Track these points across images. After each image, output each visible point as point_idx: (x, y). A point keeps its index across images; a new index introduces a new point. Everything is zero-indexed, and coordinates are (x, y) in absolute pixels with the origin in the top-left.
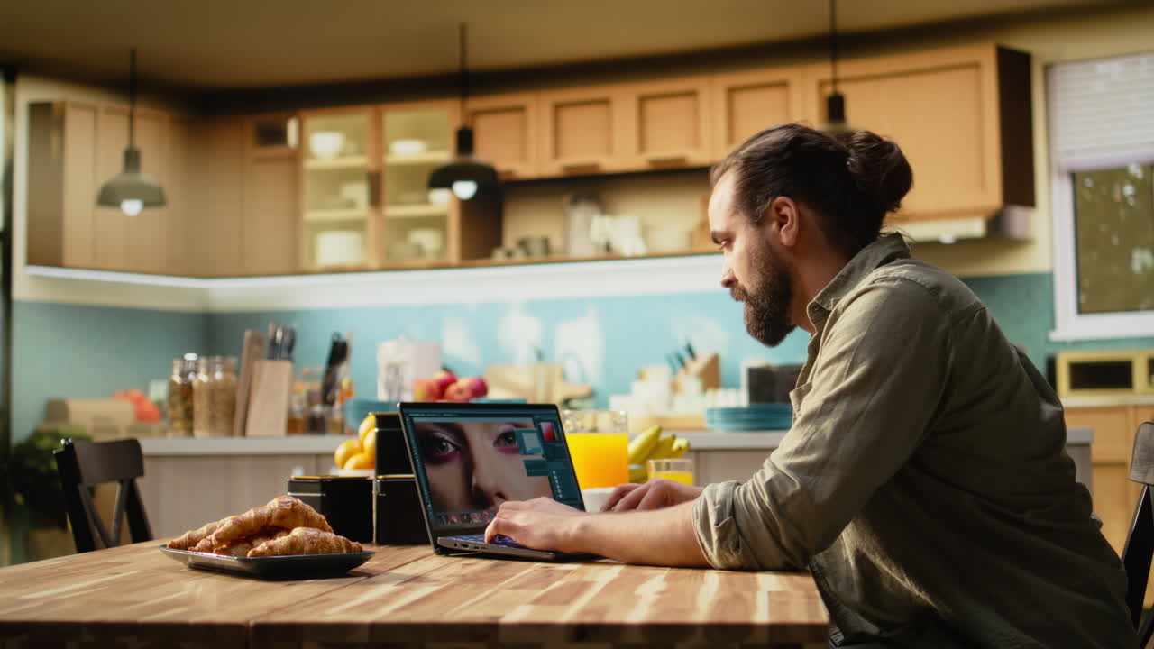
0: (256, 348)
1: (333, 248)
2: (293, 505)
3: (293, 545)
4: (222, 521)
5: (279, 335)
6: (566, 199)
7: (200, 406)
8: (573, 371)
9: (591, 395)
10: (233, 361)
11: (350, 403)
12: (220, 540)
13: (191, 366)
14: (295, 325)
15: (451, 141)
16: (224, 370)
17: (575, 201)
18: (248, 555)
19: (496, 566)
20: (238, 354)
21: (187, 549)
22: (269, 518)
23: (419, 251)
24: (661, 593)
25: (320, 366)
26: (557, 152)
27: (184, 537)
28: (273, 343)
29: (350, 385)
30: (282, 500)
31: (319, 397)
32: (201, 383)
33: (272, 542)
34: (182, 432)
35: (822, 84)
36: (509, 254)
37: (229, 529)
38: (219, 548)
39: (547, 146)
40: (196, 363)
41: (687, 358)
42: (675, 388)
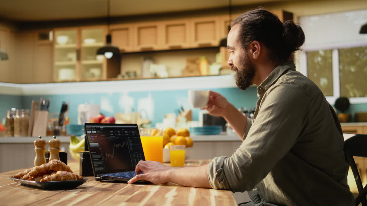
0: (36, 106)
1: (64, 74)
2: (58, 163)
3: (57, 177)
4: (33, 168)
5: (44, 102)
6: (142, 59)
7: (16, 126)
8: (144, 115)
9: (150, 123)
10: (28, 111)
11: (68, 125)
12: (31, 175)
13: (13, 112)
14: (50, 99)
15: (104, 39)
16: (25, 114)
17: (145, 59)
18: (41, 181)
19: (114, 185)
20: (29, 108)
21: (19, 179)
22: (49, 168)
23: (93, 75)
24: (175, 197)
25: (58, 112)
26: (139, 43)
27: (19, 174)
28: (42, 105)
29: (68, 119)
30: (54, 161)
31: (57, 124)
32: (17, 118)
33: (49, 176)
34: (10, 135)
35: (226, 22)
36: (123, 77)
37: (34, 171)
38: (31, 178)
39: (136, 42)
40: (15, 112)
41: (181, 110)
42: (177, 121)
